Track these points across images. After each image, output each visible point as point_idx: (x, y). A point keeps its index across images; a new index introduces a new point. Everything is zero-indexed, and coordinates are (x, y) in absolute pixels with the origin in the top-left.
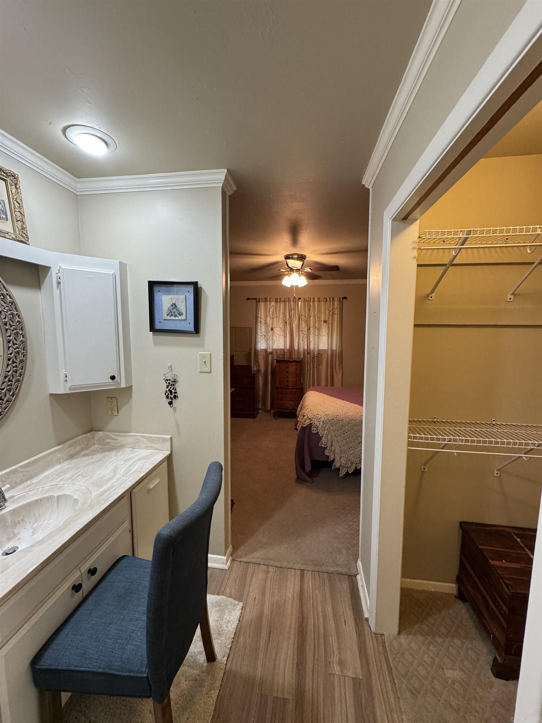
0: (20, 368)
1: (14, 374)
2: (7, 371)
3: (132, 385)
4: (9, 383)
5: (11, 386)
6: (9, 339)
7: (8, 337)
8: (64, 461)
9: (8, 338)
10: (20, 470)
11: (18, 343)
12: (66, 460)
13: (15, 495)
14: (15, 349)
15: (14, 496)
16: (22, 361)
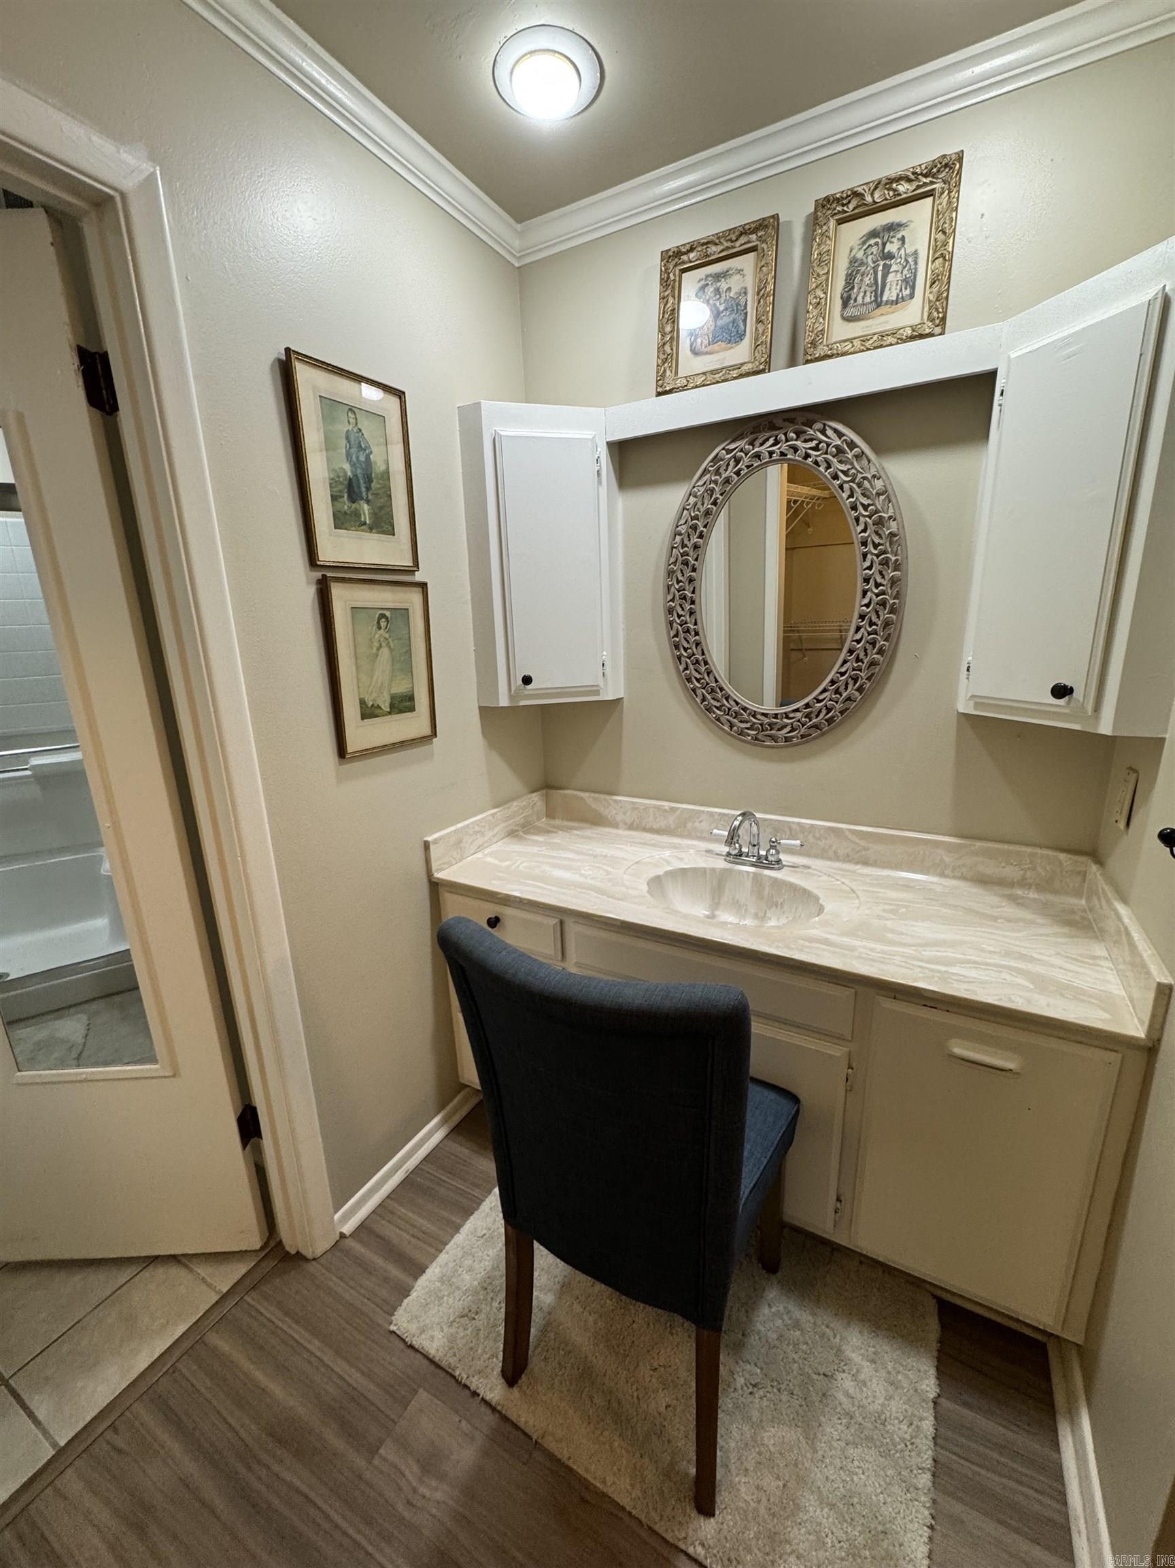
0: (882, 637)
1: (869, 647)
2: (855, 639)
3: (1163, 740)
4: (856, 665)
5: (860, 670)
6: (866, 574)
7: (865, 570)
8: (954, 877)
9: (867, 571)
10: (850, 836)
11: (885, 583)
12: (963, 878)
13: (813, 867)
14: (877, 595)
15: (809, 868)
16: (887, 624)
